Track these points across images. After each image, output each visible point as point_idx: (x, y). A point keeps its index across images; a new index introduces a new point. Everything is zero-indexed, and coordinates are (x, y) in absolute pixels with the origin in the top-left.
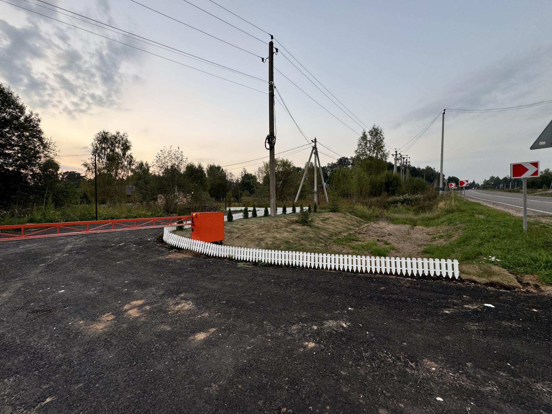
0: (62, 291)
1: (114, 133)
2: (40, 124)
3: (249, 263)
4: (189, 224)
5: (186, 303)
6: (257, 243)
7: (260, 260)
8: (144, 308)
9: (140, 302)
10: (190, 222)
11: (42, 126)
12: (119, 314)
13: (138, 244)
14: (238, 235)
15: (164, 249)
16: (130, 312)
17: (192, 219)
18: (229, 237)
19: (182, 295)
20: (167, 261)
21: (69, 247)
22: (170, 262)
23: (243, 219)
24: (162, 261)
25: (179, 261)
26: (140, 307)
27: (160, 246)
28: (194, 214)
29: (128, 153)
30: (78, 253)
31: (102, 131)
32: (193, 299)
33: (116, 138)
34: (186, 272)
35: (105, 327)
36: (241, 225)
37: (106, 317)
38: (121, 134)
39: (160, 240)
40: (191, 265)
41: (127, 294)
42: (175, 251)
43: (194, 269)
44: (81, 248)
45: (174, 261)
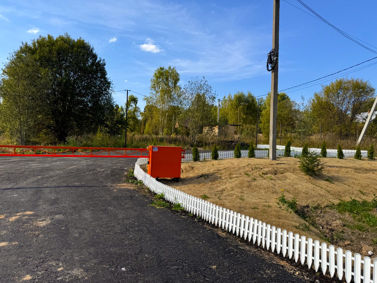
1: (167, 69)
3: (166, 205)
7: (180, 204)
12: (8, 216)
16: (14, 217)
25: (116, 191)
29: (178, 84)
31: (159, 67)
33: (169, 72)
38: (172, 68)
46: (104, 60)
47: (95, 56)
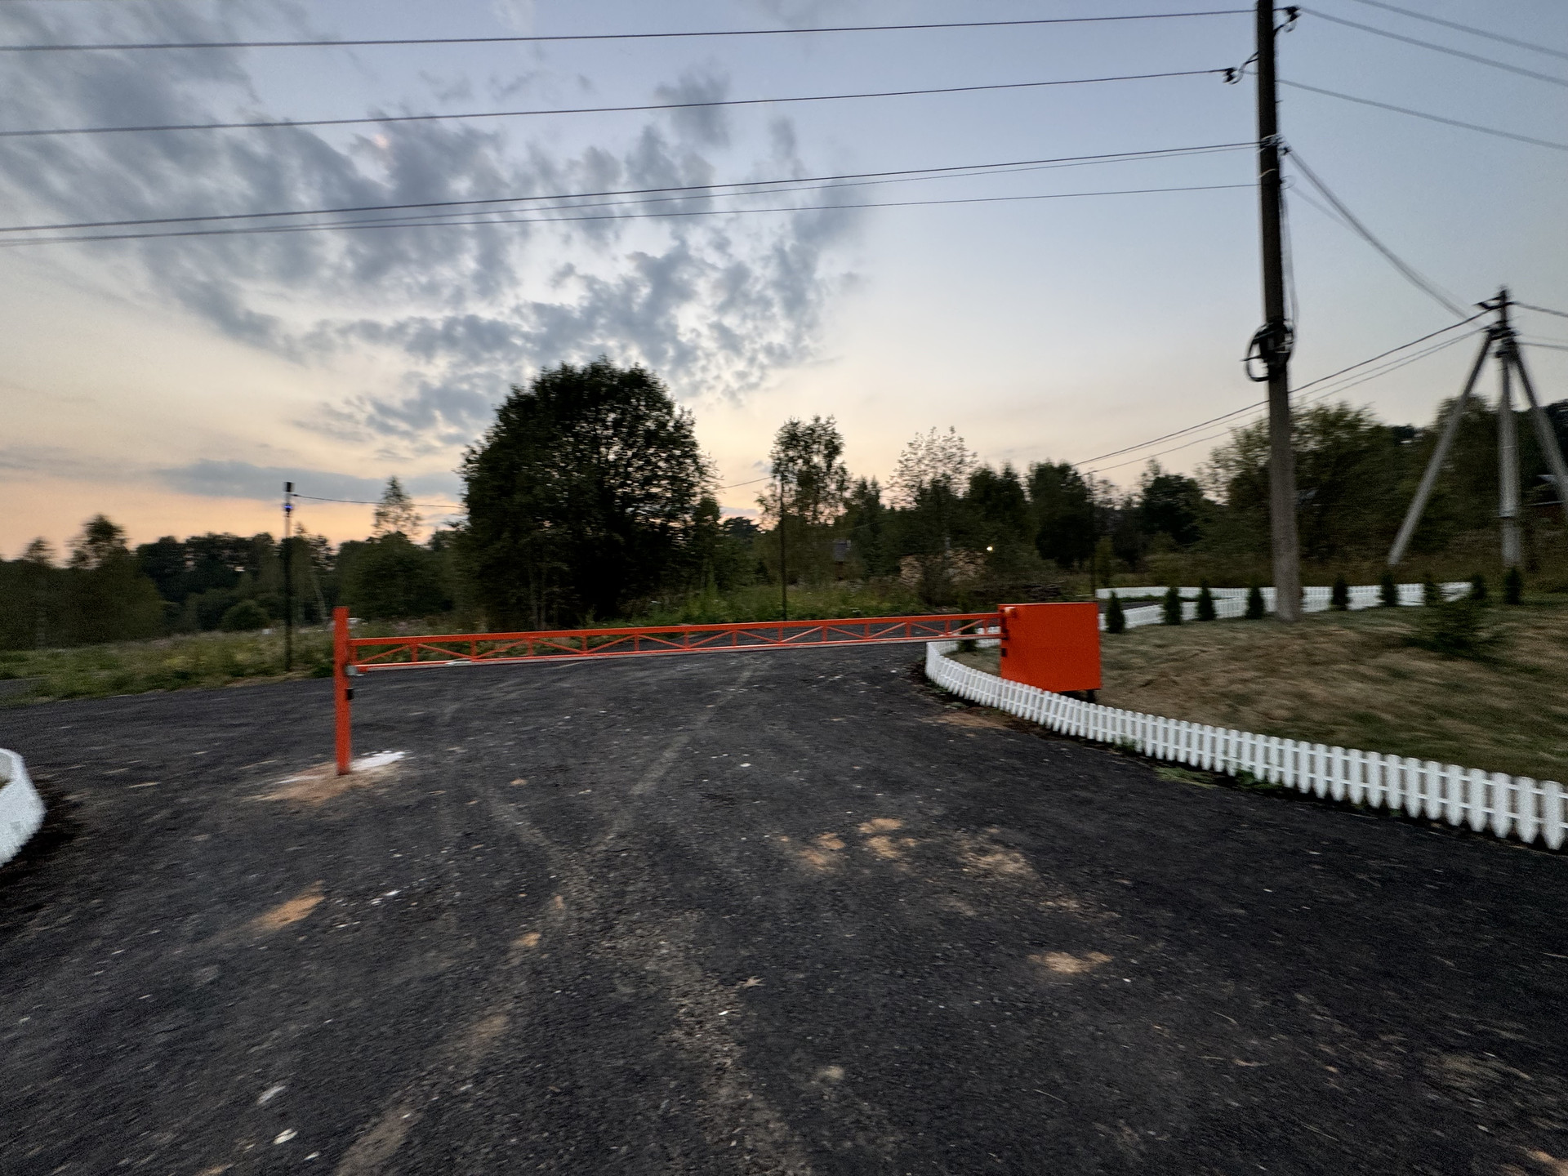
0: (747, 765)
1: (809, 422)
2: (694, 429)
3: (1197, 775)
4: (995, 636)
5: (1007, 855)
6: (1224, 709)
7: (1245, 768)
8: (903, 841)
9: (892, 824)
10: (995, 630)
11: (698, 434)
12: (852, 841)
13: (872, 679)
14: (1149, 677)
15: (930, 699)
16: (874, 842)
17: (1003, 621)
18: (1115, 682)
19: (993, 831)
20: (940, 729)
21: (746, 674)
22: (950, 736)
23: (1161, 625)
24: (929, 728)
25: (972, 735)
26: (895, 836)
27: (922, 690)
28: (1008, 609)
29: (838, 461)
30: (760, 689)
31: (788, 422)
32: (1027, 851)
33: (813, 430)
34: (995, 768)
35: (829, 864)
36: (1160, 646)
37: (828, 840)
38: (823, 421)
39: (919, 672)
40: (1008, 753)
41: (861, 797)
42: (959, 708)
43: (1017, 763)
44: (766, 680)
45: (960, 735)
46: (690, 413)
47: (669, 406)
